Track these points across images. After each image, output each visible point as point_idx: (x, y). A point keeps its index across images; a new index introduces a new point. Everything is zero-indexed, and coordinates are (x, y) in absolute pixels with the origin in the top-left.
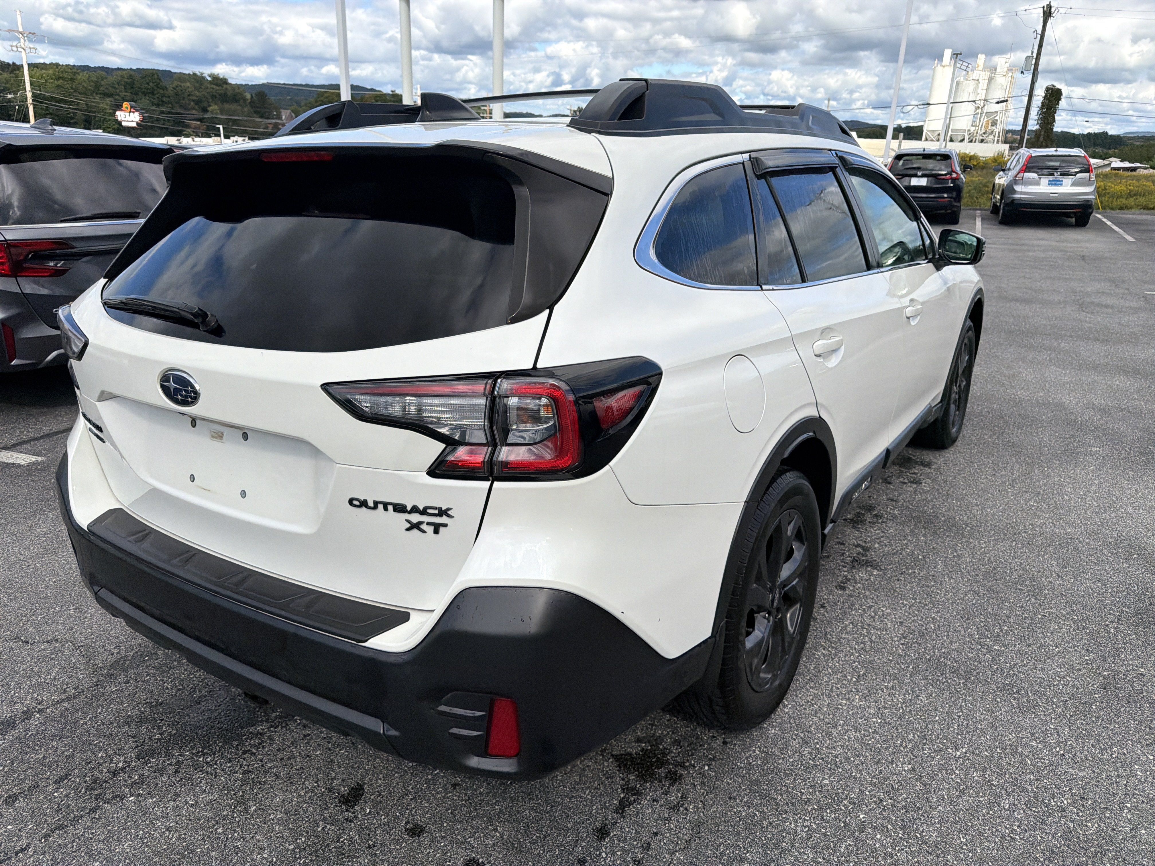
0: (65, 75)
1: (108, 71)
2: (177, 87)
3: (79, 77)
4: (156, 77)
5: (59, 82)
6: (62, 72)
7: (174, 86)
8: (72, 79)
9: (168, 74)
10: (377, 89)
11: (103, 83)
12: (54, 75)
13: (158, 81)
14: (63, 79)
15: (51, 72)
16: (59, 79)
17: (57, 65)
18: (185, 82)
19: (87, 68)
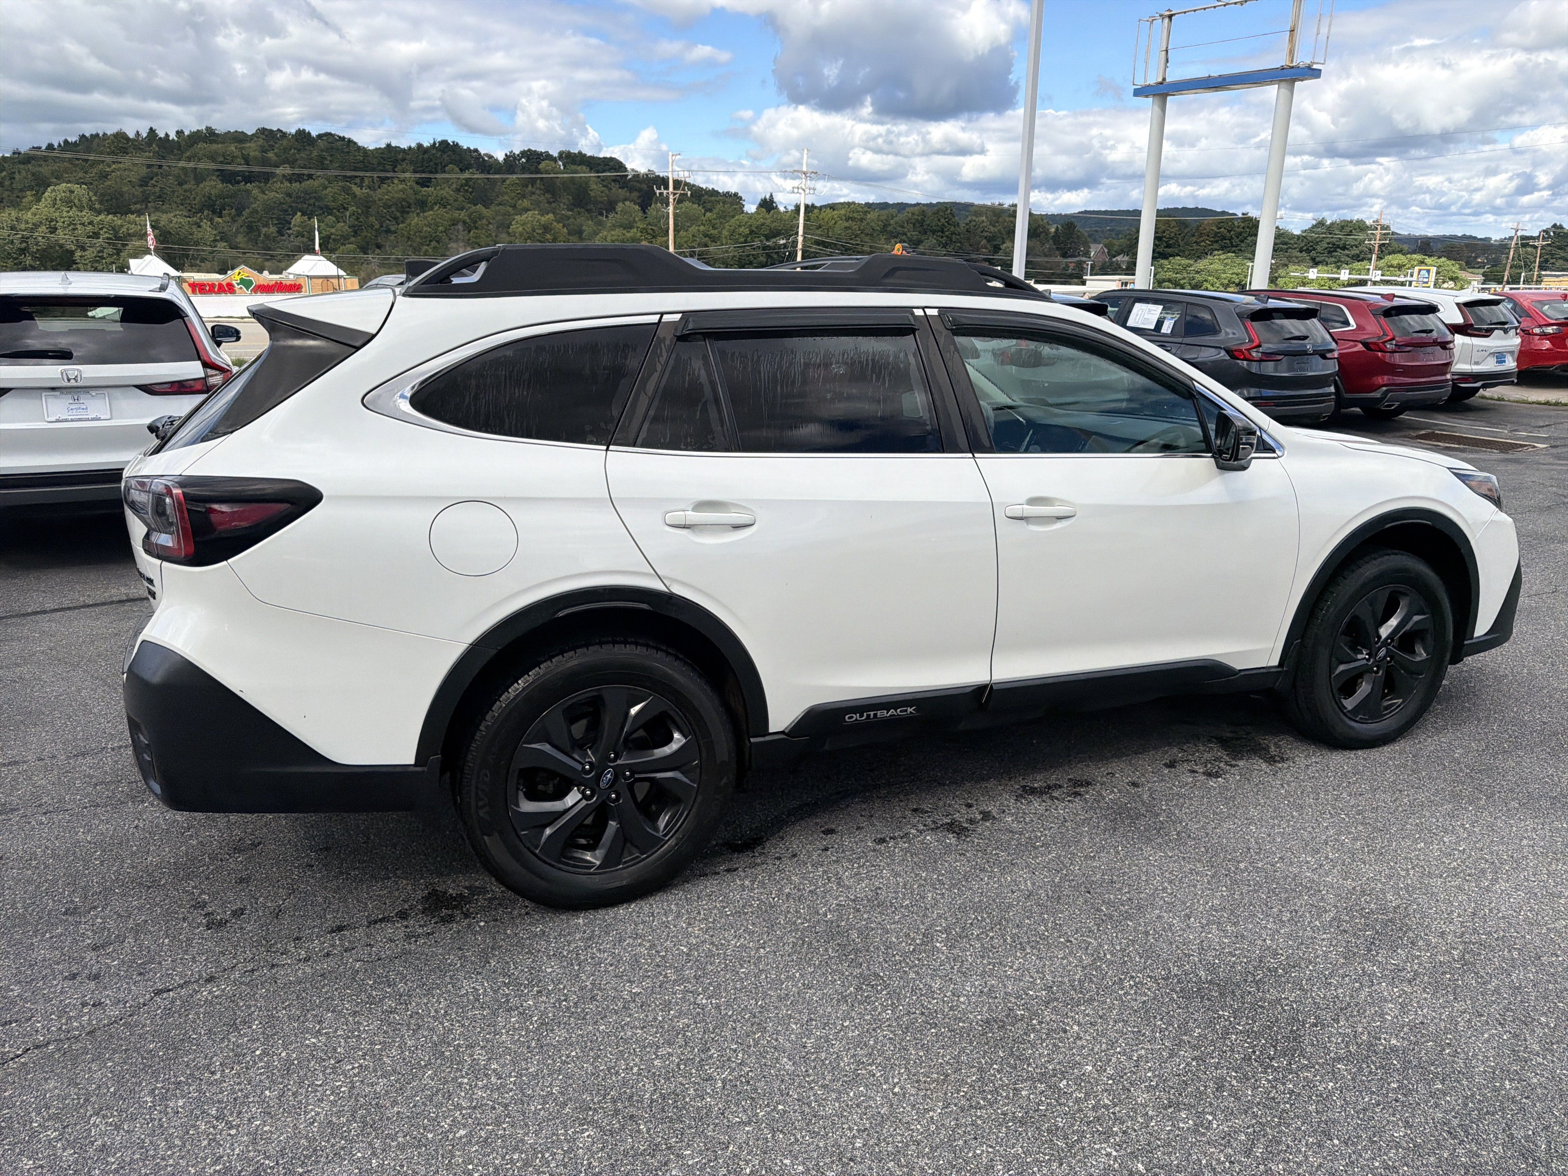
0: (855, 215)
1: (902, 207)
2: (970, 222)
3: (869, 216)
4: (949, 211)
5: (847, 224)
6: (853, 212)
7: (967, 221)
8: (861, 220)
9: (967, 206)
10: (1231, 212)
11: (892, 222)
12: (845, 215)
13: (950, 216)
14: (853, 219)
15: (843, 212)
16: (847, 220)
17: (854, 203)
18: (981, 215)
19: (884, 206)
